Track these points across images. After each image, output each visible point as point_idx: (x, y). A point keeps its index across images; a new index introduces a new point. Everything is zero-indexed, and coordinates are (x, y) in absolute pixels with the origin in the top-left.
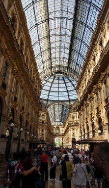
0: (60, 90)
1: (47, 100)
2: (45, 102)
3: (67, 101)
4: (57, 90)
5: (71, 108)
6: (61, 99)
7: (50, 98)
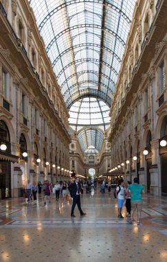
0: (92, 110)
1: (77, 125)
2: (74, 128)
3: (101, 125)
4: (88, 110)
5: (106, 134)
6: (93, 122)
7: (80, 122)
